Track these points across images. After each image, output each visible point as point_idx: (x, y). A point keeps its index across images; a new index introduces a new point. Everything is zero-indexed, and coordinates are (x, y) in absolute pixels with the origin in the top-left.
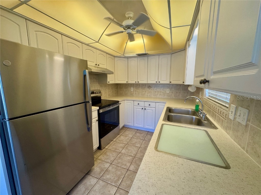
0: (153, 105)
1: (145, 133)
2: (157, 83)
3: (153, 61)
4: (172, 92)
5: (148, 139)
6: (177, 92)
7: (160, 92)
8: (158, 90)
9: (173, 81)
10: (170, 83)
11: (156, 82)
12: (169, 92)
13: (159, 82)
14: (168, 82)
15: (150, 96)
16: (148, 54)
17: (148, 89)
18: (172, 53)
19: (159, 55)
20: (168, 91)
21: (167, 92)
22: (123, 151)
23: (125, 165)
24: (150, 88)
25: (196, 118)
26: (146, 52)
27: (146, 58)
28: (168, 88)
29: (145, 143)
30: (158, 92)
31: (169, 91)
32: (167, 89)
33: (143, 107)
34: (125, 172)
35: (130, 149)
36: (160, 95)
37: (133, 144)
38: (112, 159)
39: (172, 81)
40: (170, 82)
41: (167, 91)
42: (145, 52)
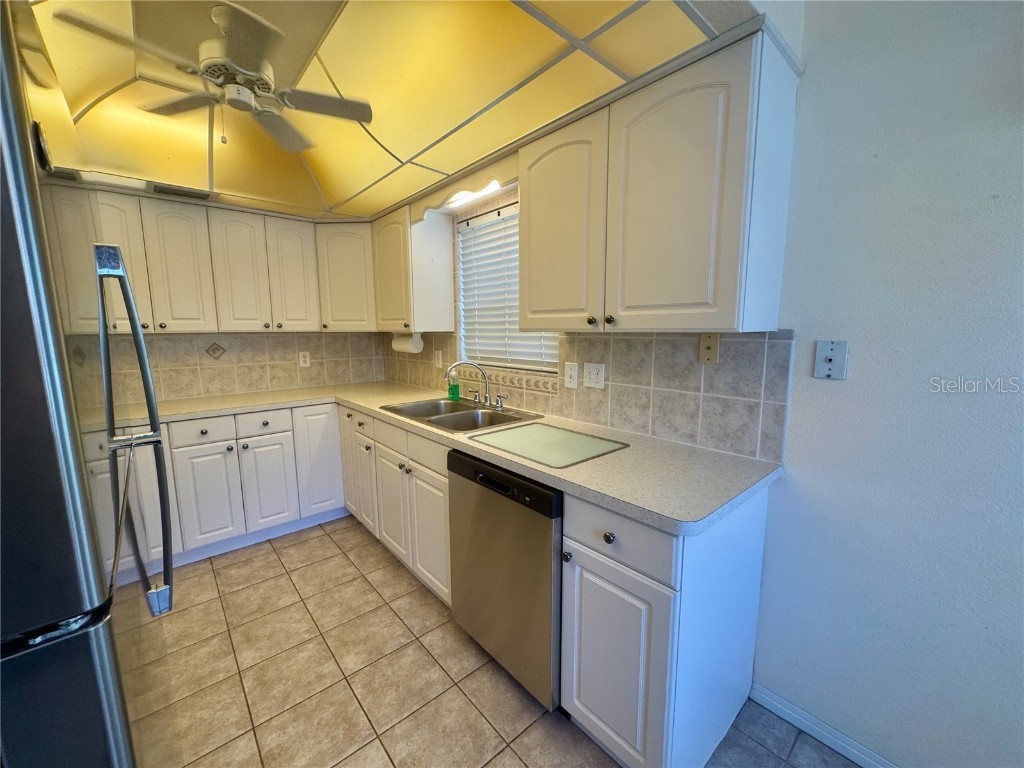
0: (279, 420)
1: (264, 552)
2: (270, 330)
3: (240, 237)
4: (321, 364)
5: (302, 562)
6: (360, 361)
7: (272, 367)
8: (259, 359)
9: (334, 323)
10: (324, 330)
11: (267, 326)
12: (308, 365)
13: (280, 326)
14: (315, 327)
15: (222, 390)
16: (221, 201)
17: (208, 361)
18: (317, 221)
19: (265, 213)
20: (305, 362)
21: (302, 365)
22: (247, 657)
23: (320, 677)
24: (218, 354)
25: (485, 413)
26: (215, 190)
27: (196, 214)
28: (303, 350)
29: (301, 577)
30: (263, 367)
31: (308, 359)
32: (302, 354)
33: (232, 443)
34: (349, 690)
35: (268, 630)
36: (273, 378)
37: (260, 609)
38: (235, 714)
39: (331, 322)
40: (325, 326)
41: (301, 359)
42: (211, 186)
